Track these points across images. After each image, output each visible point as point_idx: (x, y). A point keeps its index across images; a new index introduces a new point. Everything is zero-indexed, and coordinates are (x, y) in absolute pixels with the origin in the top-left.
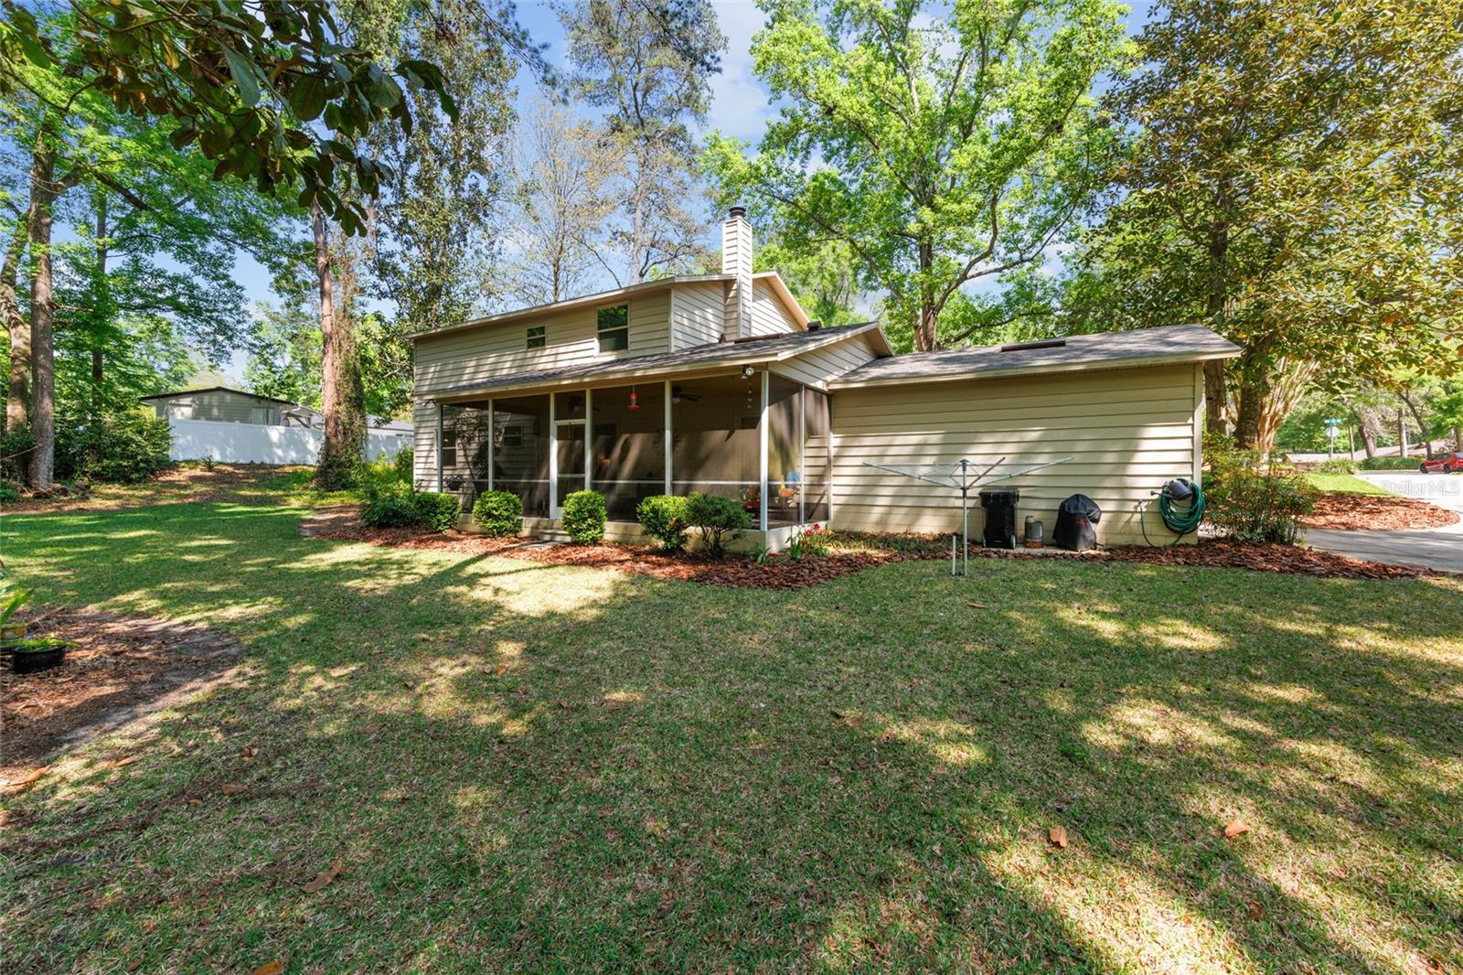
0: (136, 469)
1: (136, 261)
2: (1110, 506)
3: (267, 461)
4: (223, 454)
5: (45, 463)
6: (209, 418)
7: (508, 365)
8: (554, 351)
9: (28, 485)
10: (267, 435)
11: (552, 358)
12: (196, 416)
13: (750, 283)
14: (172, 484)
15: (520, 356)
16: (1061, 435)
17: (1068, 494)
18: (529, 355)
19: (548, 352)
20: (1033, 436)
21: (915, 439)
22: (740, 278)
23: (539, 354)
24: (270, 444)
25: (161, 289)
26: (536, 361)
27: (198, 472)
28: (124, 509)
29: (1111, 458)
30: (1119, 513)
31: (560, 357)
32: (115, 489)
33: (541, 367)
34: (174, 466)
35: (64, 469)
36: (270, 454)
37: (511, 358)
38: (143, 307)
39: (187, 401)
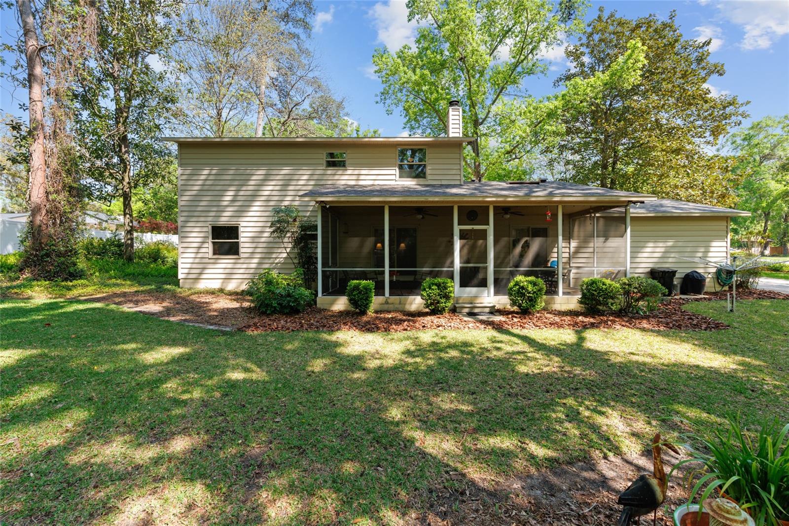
7: (305, 177)
8: (356, 172)
11: (354, 177)
15: (318, 172)
16: (680, 244)
17: (689, 271)
18: (329, 172)
19: (349, 172)
23: (340, 172)
26: (336, 177)
29: (700, 255)
31: (362, 177)
33: (343, 182)
37: (309, 172)
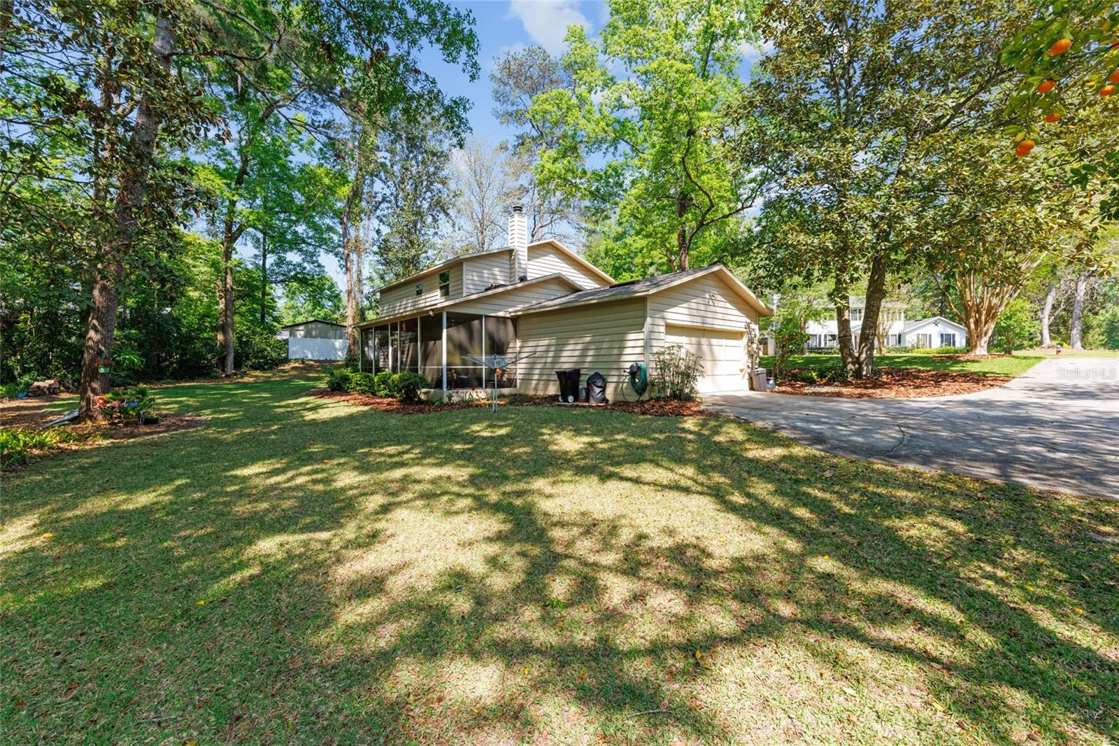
0: (266, 363)
1: (280, 258)
2: (615, 379)
3: (333, 358)
4: (313, 355)
5: (230, 360)
6: (312, 337)
7: (410, 305)
8: (425, 297)
9: (223, 371)
10: (334, 344)
11: (424, 301)
12: (305, 336)
13: (526, 250)
14: (283, 371)
15: (413, 300)
16: (597, 339)
18: (417, 299)
19: (423, 297)
20: (587, 339)
21: (546, 342)
22: (517, 248)
23: (420, 299)
24: (335, 350)
25: (290, 271)
26: (419, 302)
27: (297, 365)
28: (255, 382)
29: (615, 351)
30: (618, 383)
31: (427, 300)
32: (258, 373)
33: (421, 306)
34: (286, 360)
35: (238, 365)
36: (336, 354)
38: (282, 281)
39: (301, 328)
